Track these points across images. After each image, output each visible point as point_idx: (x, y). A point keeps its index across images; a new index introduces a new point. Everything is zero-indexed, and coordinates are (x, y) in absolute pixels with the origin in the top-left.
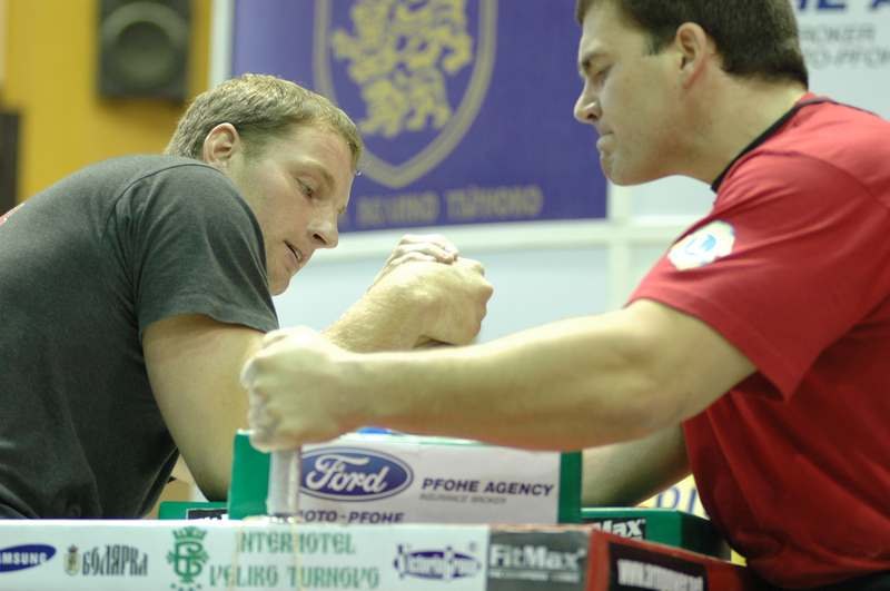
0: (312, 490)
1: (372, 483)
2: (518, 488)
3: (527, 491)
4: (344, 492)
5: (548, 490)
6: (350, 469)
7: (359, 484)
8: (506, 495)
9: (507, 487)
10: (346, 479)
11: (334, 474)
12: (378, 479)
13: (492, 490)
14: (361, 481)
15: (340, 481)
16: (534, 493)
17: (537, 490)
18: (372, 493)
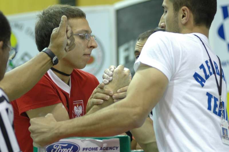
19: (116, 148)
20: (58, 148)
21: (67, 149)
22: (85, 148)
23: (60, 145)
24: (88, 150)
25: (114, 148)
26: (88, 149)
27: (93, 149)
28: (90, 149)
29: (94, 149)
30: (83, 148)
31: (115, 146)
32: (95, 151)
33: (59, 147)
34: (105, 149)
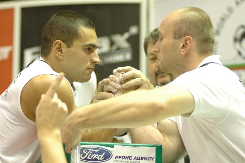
19: (151, 159)
20: (88, 153)
21: (98, 155)
22: (118, 156)
23: (91, 150)
24: (121, 159)
25: (149, 159)
26: (121, 157)
27: (126, 158)
28: (123, 158)
29: (128, 158)
30: (116, 156)
31: (151, 157)
32: (128, 160)
33: (90, 152)
34: (140, 159)
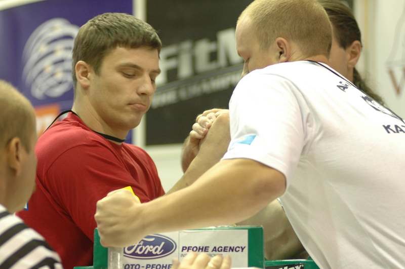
0: (128, 254)
1: (156, 250)
2: (228, 248)
3: (232, 251)
4: (143, 255)
5: (243, 249)
6: (146, 243)
7: (150, 251)
8: (222, 253)
9: (223, 249)
10: (144, 249)
11: (138, 246)
12: (159, 248)
13: (216, 251)
14: (151, 249)
15: (141, 250)
16: (236, 251)
17: (237, 249)
18: (157, 255)
